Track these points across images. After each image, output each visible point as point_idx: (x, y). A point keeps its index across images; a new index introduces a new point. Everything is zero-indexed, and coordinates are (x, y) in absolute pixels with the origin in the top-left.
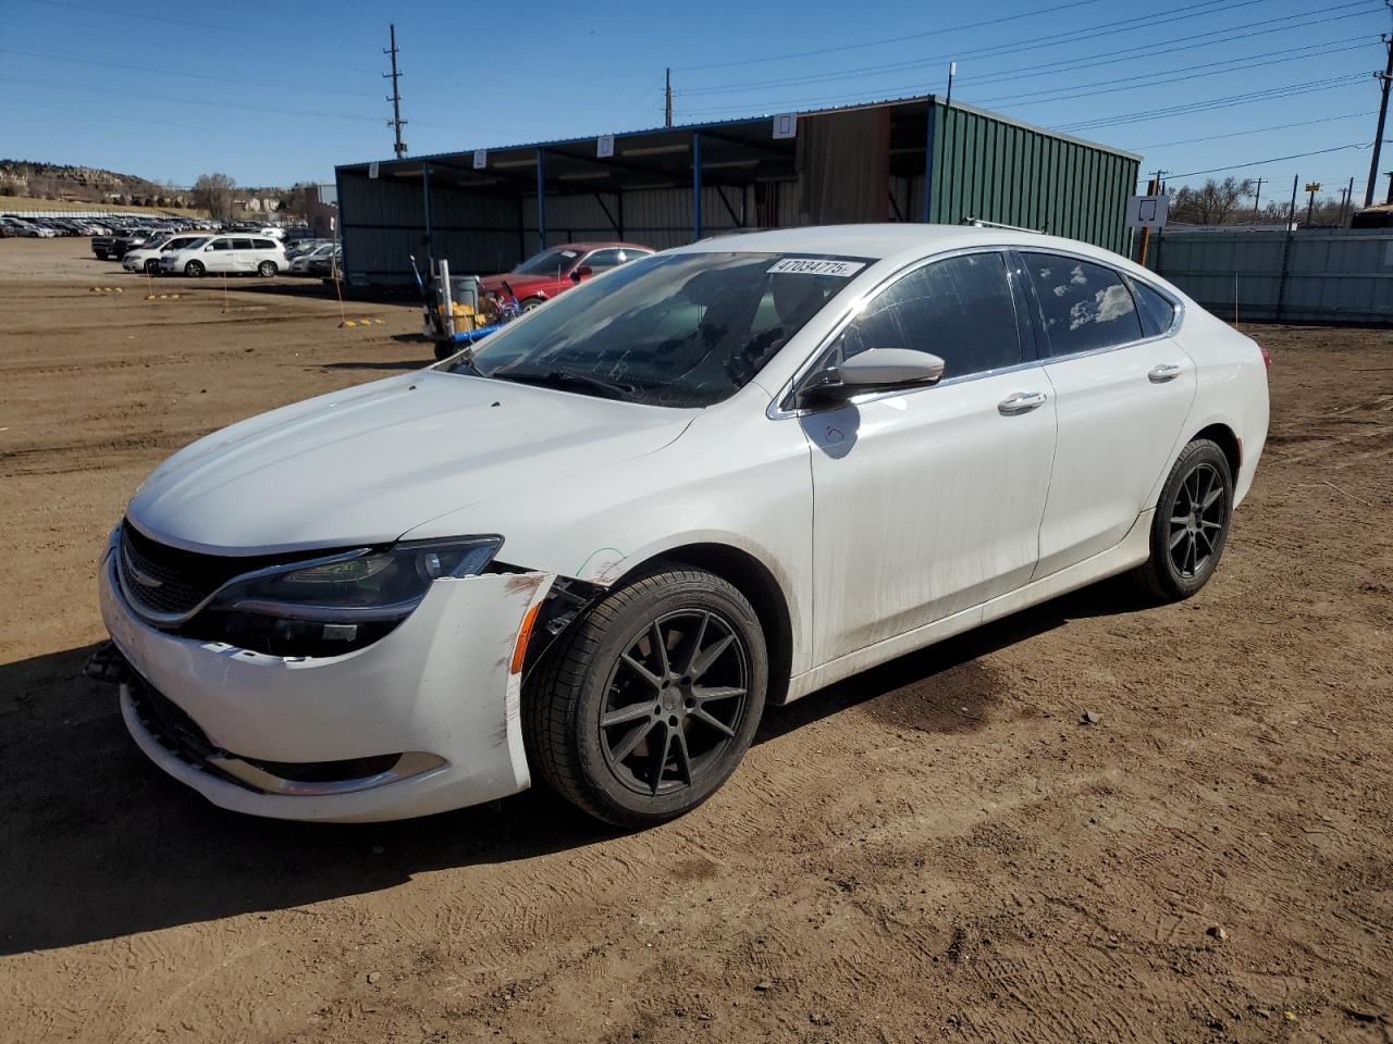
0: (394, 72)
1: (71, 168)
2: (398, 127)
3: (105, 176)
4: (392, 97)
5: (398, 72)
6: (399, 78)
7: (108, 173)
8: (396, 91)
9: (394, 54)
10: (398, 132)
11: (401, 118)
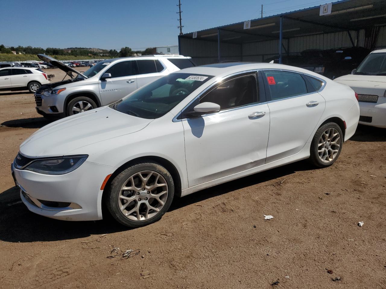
0: (180, 11)
1: (91, 48)
2: (181, 28)
3: (99, 50)
4: (179, 19)
5: (181, 11)
6: (181, 13)
7: (99, 49)
8: (180, 17)
9: (180, 6)
10: (181, 30)
11: (182, 25)
